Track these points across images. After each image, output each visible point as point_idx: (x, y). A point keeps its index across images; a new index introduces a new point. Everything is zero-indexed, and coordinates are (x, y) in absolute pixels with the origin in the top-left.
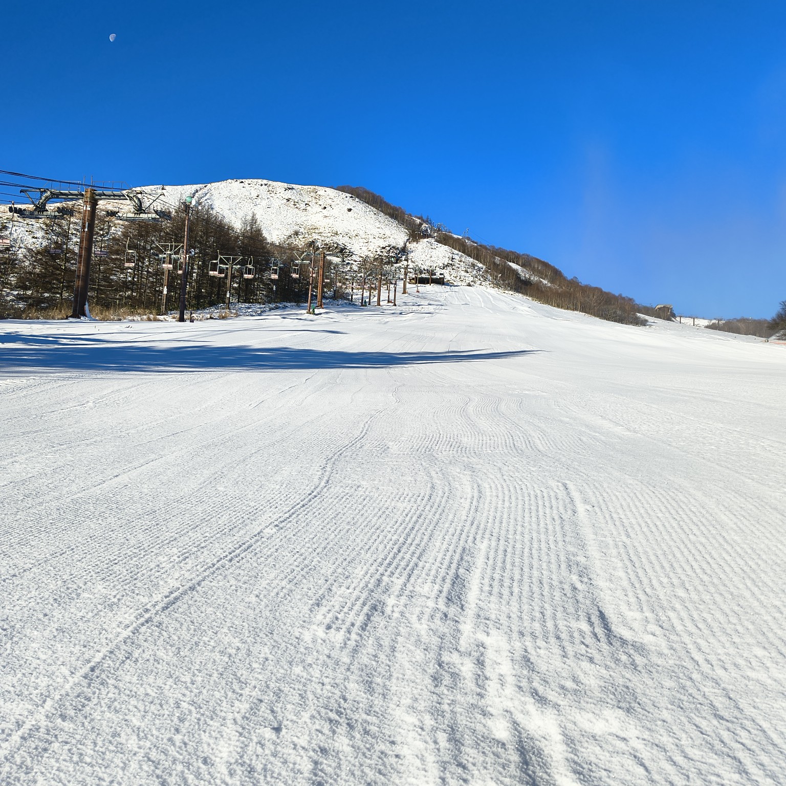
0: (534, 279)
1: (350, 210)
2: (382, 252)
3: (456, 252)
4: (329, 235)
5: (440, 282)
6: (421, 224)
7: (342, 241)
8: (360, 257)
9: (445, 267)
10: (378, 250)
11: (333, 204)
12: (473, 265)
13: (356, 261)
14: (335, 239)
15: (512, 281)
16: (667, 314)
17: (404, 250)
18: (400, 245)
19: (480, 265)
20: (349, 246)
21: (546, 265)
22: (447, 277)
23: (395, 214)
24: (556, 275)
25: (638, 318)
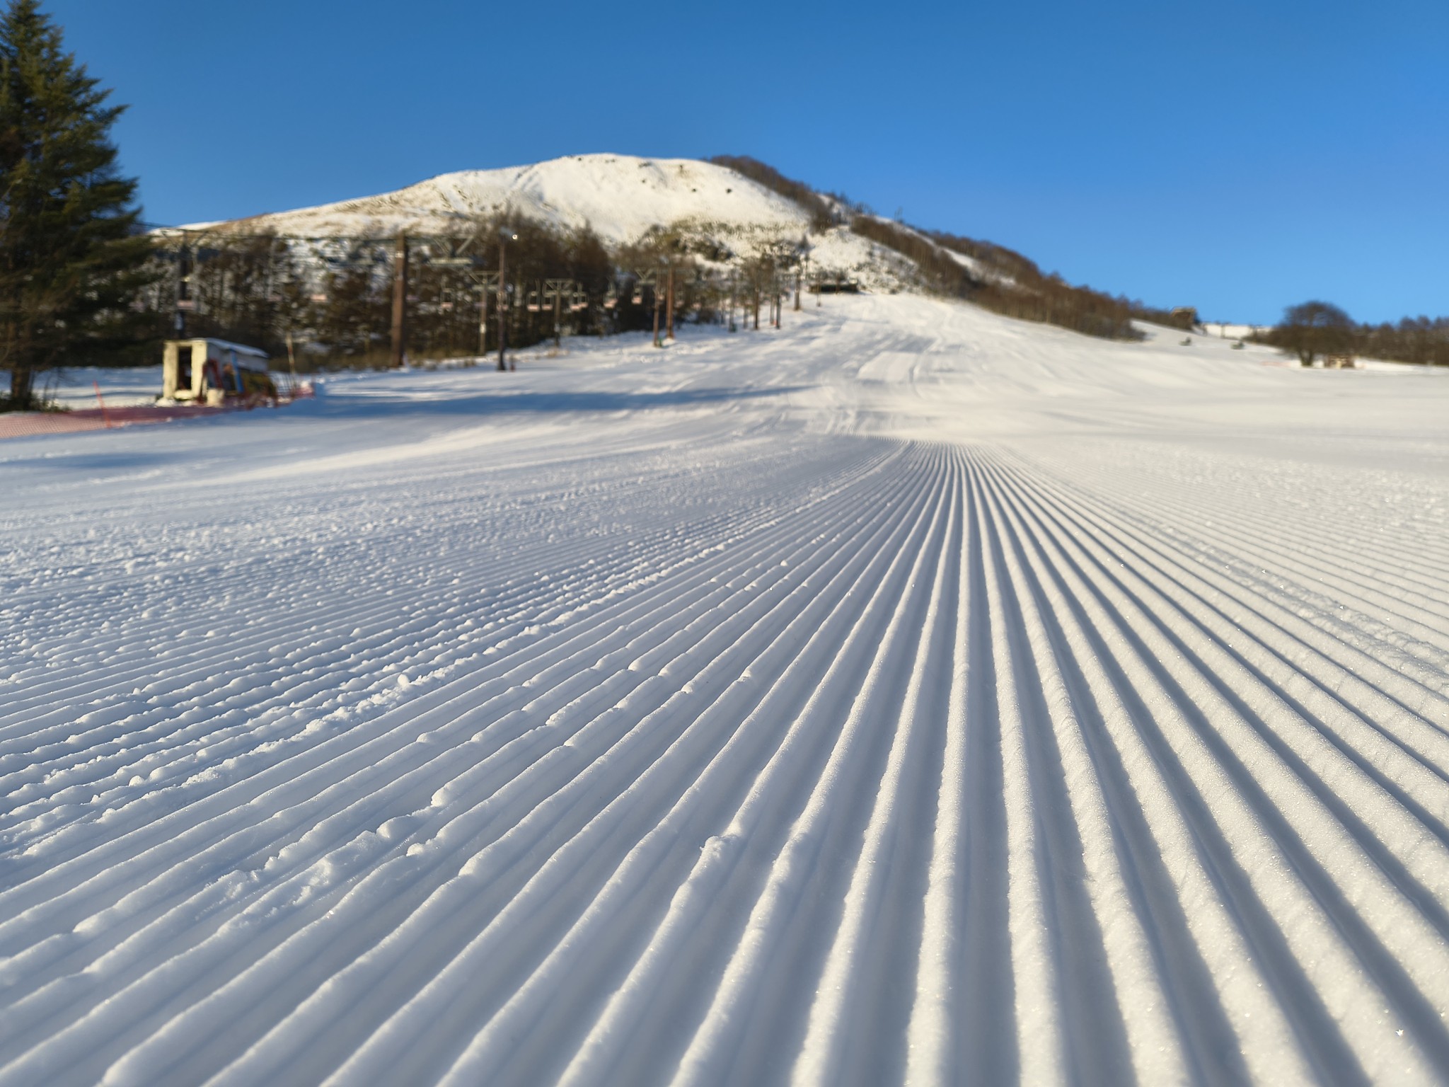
0: (991, 277)
1: (729, 191)
2: (772, 250)
3: (876, 244)
4: (700, 228)
5: (852, 289)
6: (831, 205)
7: (716, 236)
8: (742, 259)
9: (860, 268)
10: (767, 247)
11: (705, 183)
12: (901, 262)
14: (708, 234)
15: (956, 283)
16: (1186, 320)
17: (804, 246)
18: (799, 238)
19: (911, 262)
20: (727, 244)
21: (1013, 256)
22: (863, 283)
23: (792, 191)
24: (1025, 269)
25: (1132, 328)
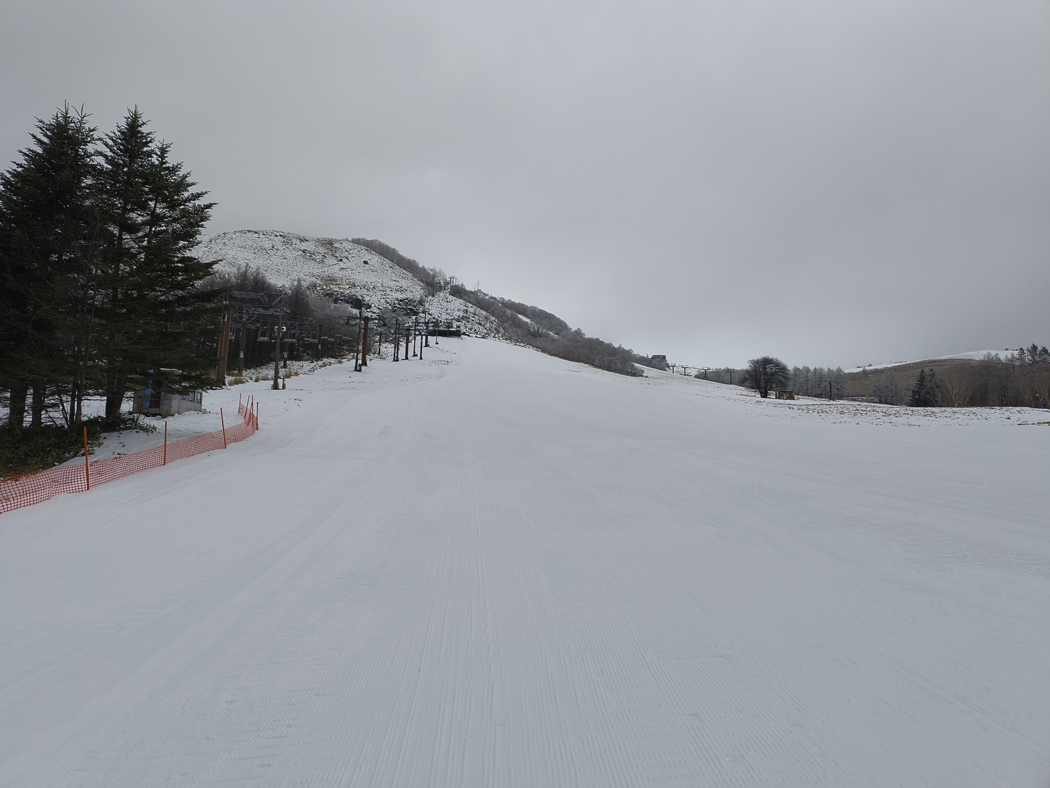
0: (543, 331)
1: (366, 262)
2: (400, 304)
4: (347, 286)
5: (457, 334)
6: (435, 278)
7: (359, 293)
8: (379, 309)
9: (460, 319)
10: (396, 302)
11: (349, 256)
12: (486, 318)
13: (374, 313)
14: (353, 291)
16: (661, 364)
17: (421, 303)
18: (417, 298)
19: (493, 319)
20: (367, 299)
22: (463, 330)
25: (636, 369)
